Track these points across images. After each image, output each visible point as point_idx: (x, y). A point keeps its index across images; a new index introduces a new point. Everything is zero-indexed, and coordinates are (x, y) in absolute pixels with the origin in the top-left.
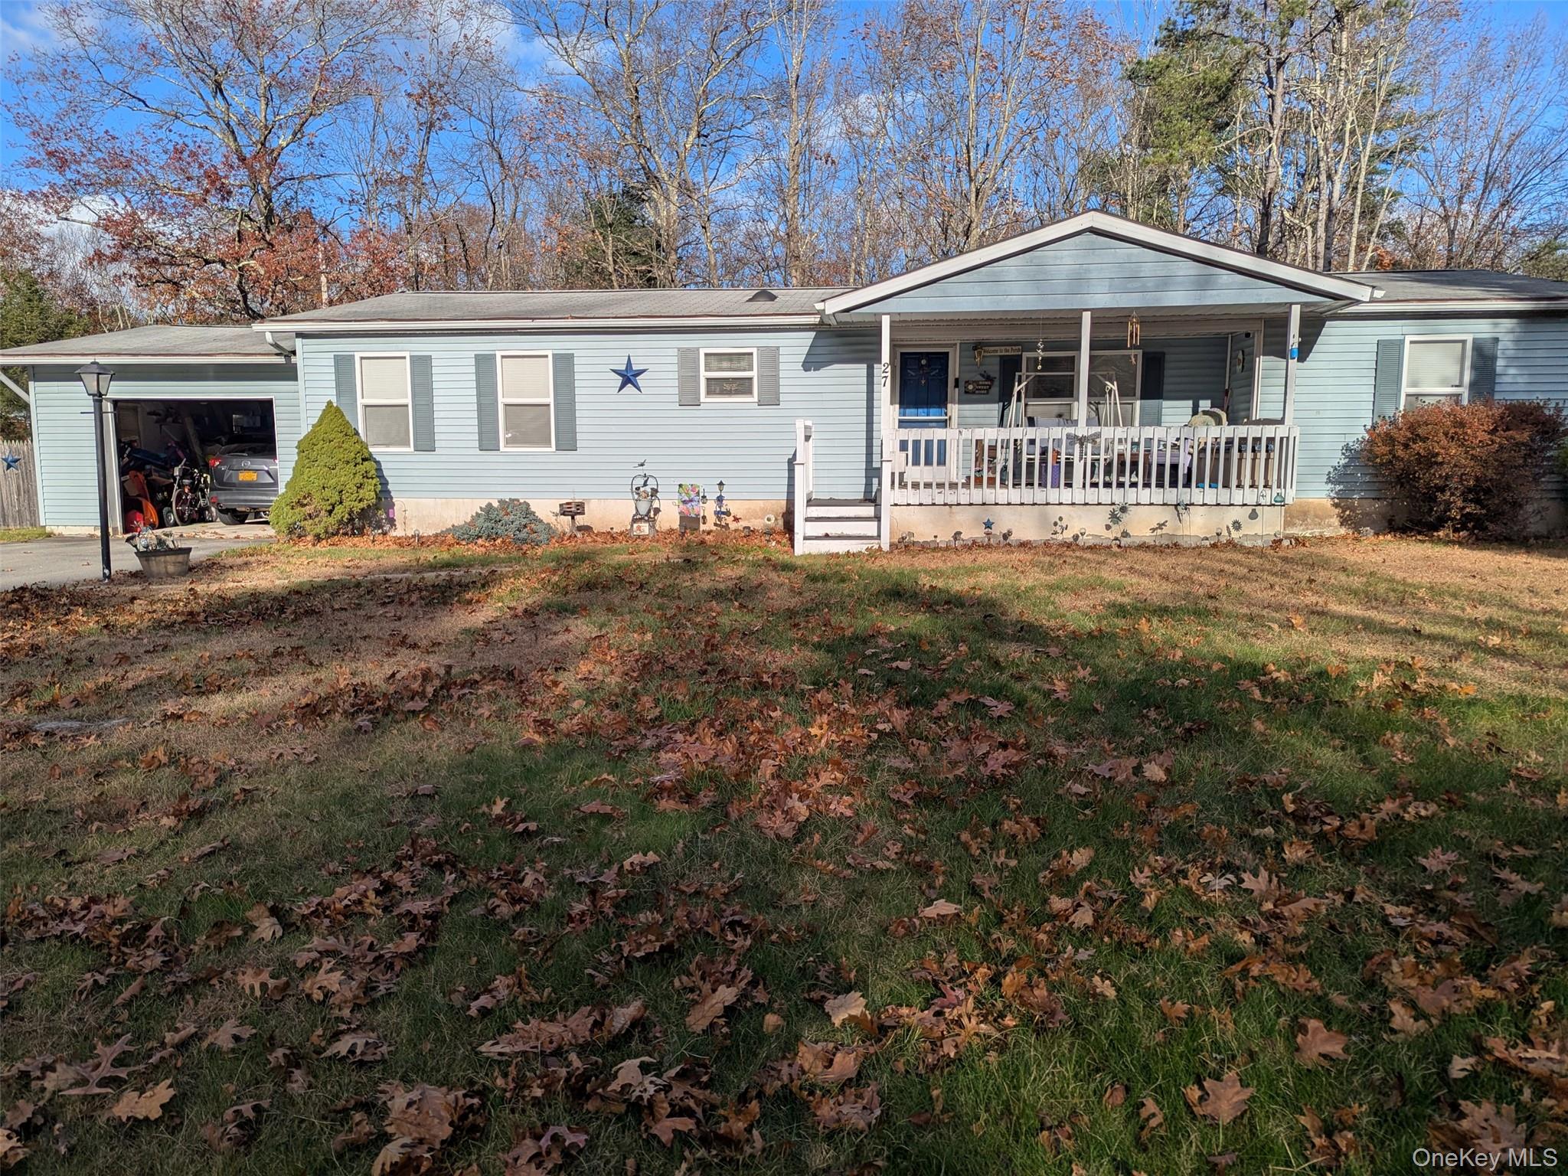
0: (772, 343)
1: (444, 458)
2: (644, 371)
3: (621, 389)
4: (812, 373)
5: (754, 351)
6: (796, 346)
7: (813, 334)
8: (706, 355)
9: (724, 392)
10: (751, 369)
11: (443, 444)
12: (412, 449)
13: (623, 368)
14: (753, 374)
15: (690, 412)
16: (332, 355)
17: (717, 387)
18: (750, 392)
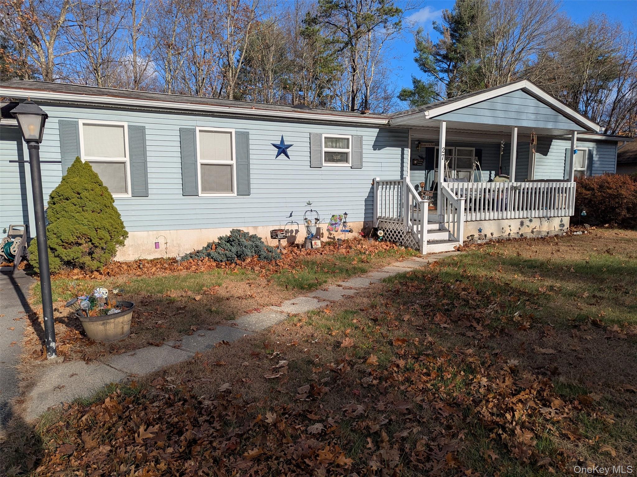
0: (359, 133)
1: (155, 202)
2: (291, 145)
3: (277, 156)
4: (377, 151)
5: (350, 137)
6: (371, 135)
7: (378, 130)
8: (325, 138)
9: (333, 161)
10: (348, 148)
11: (155, 191)
12: (130, 195)
13: (279, 143)
14: (349, 150)
15: (316, 171)
16: (57, 120)
17: (331, 157)
18: (347, 161)
